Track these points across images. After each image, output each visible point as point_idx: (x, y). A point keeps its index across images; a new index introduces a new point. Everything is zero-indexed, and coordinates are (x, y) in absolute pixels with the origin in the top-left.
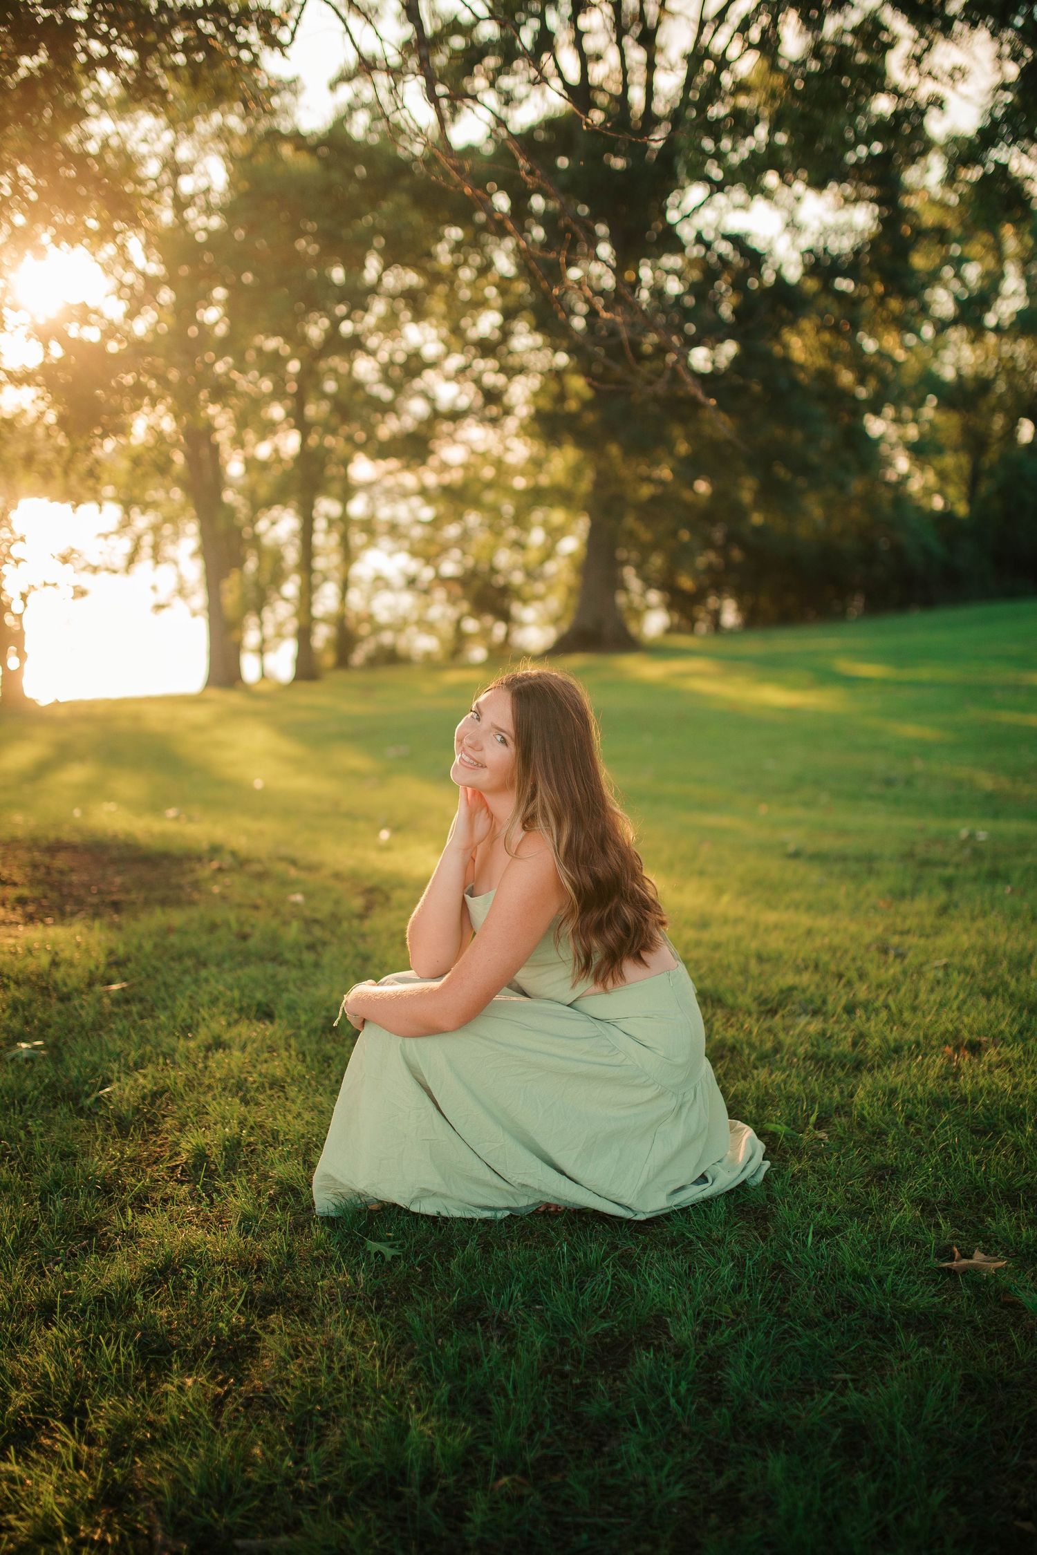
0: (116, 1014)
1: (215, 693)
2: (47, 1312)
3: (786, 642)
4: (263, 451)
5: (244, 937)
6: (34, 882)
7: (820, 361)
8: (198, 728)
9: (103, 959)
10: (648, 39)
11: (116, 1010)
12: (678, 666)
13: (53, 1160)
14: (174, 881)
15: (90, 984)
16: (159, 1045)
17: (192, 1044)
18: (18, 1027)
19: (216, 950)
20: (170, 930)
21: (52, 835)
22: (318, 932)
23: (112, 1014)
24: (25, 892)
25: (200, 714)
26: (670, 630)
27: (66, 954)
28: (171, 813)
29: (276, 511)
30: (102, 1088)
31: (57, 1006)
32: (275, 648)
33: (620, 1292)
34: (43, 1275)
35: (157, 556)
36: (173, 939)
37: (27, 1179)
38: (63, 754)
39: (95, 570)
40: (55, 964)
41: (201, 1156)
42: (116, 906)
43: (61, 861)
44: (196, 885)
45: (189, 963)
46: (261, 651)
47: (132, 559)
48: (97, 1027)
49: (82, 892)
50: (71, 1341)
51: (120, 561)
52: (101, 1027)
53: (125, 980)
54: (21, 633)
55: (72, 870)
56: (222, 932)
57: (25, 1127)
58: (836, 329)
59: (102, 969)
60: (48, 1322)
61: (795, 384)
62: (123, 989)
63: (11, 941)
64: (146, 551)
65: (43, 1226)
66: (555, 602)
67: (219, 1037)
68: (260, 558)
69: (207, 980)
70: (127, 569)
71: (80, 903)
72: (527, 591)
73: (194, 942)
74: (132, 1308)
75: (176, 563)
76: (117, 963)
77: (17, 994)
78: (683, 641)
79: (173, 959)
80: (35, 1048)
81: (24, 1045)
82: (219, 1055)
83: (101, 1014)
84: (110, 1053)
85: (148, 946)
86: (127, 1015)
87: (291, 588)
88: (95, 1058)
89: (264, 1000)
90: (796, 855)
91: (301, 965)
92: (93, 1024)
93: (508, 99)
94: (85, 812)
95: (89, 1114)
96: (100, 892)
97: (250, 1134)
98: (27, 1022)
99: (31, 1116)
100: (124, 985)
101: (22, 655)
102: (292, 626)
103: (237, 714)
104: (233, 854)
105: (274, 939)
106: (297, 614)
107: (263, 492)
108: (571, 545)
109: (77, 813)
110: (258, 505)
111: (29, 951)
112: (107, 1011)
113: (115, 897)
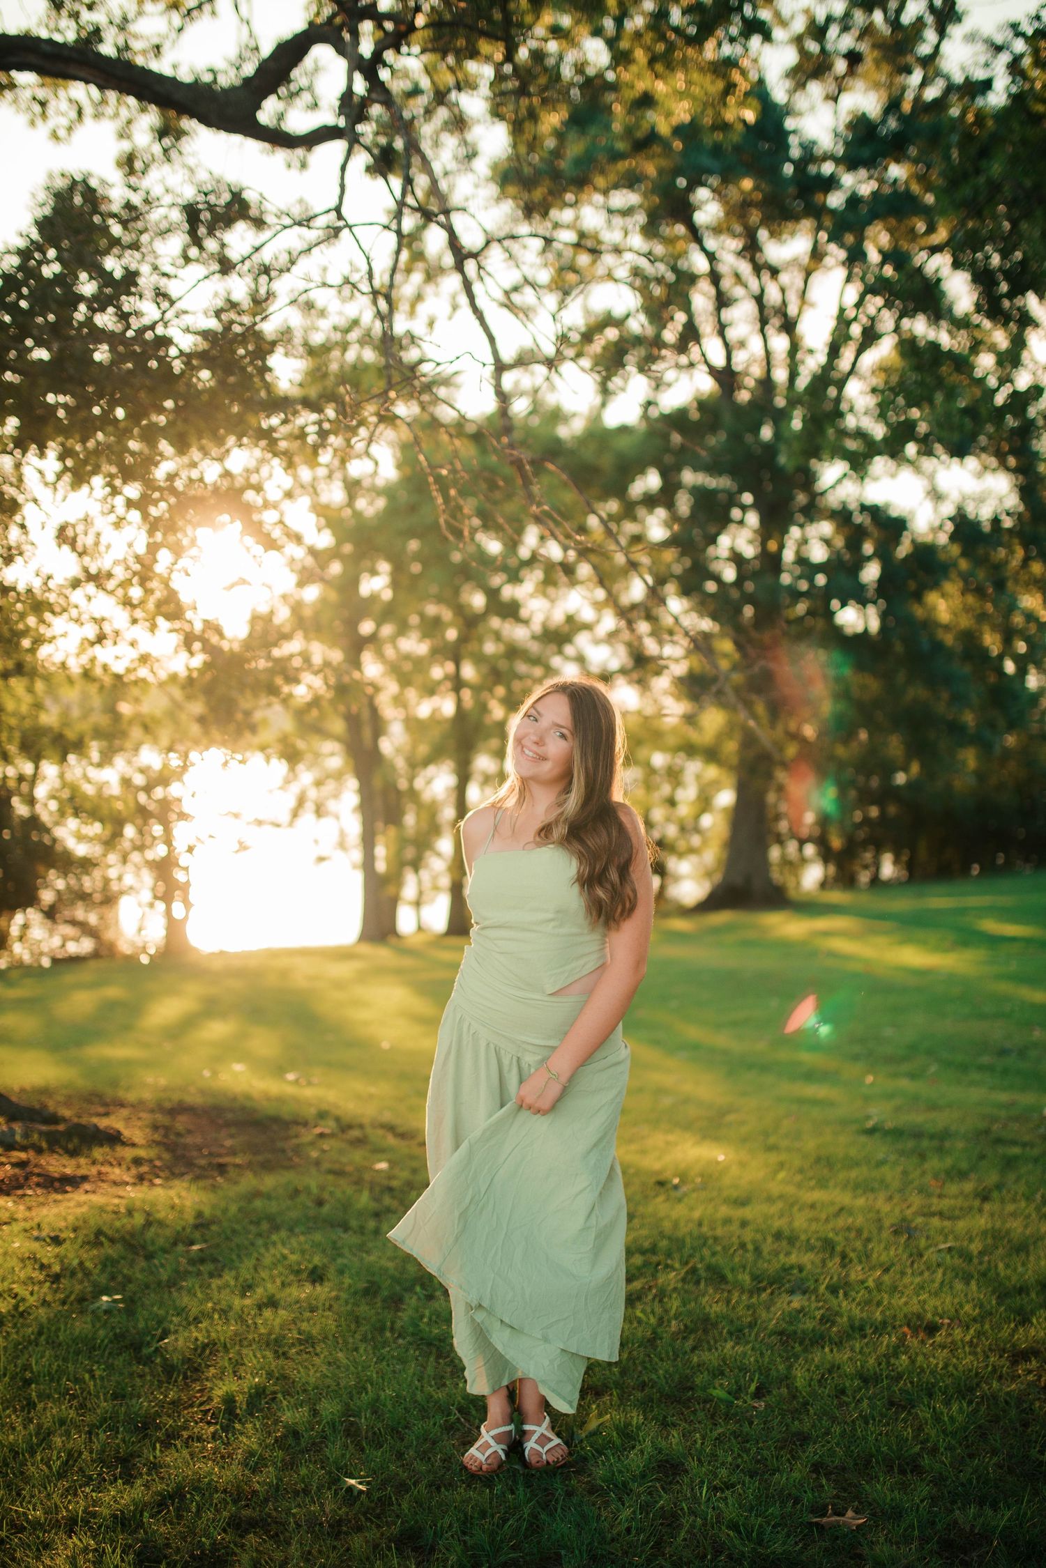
0: (190, 1273)
1: (366, 949)
2: (71, 1526)
3: (939, 900)
4: (424, 710)
5: (320, 1203)
6: (153, 1143)
7: (965, 622)
8: (339, 985)
9: (191, 1221)
10: (789, 327)
11: (190, 1269)
12: (822, 923)
13: (106, 1401)
14: (280, 1144)
15: (175, 1244)
16: (219, 1302)
17: (247, 1302)
18: (104, 1281)
19: (294, 1214)
20: (257, 1194)
21: (176, 1097)
22: (387, 1201)
23: (187, 1273)
24: (142, 1153)
25: (343, 970)
26: (823, 885)
27: (161, 1215)
28: (291, 1076)
29: (431, 770)
30: (162, 1339)
31: (142, 1263)
32: (432, 900)
33: (535, 1527)
34: (75, 1495)
35: (320, 811)
36: (258, 1203)
37: (82, 1415)
38: (211, 1009)
39: (260, 823)
40: (148, 1224)
41: (229, 1401)
42: (222, 1169)
43: (181, 1123)
44: (297, 1150)
45: (265, 1226)
46: (418, 904)
47: (295, 814)
48: (172, 1284)
49: (195, 1153)
50: (86, 1550)
51: (285, 817)
52: (174, 1285)
53: (206, 1241)
54: (188, 883)
55: (189, 1132)
56: (303, 1198)
57: (91, 1372)
58: (979, 592)
59: (189, 1230)
60: (70, 1532)
61: (938, 646)
62: (201, 1250)
63: (116, 1201)
64: (309, 806)
65: (85, 1455)
66: (711, 855)
67: (273, 1296)
68: (418, 815)
69: (274, 1244)
70: (291, 824)
71: (190, 1164)
72: (682, 845)
73: (273, 1207)
74: (141, 1525)
75: (337, 817)
76: (202, 1223)
77: (110, 1251)
78: (837, 896)
79: (251, 1222)
80: (115, 1301)
81: (105, 1298)
82: (268, 1313)
83: (177, 1271)
84: (175, 1308)
85: (233, 1209)
86: (199, 1274)
87: (445, 845)
88: (162, 1312)
89: (319, 1264)
90: (871, 1132)
91: (361, 1230)
92: (168, 1281)
93: (659, 384)
94: (215, 1073)
95: (148, 1361)
96: (211, 1154)
97: (275, 1384)
98: (113, 1278)
99: (98, 1362)
100: (204, 1246)
101: (187, 905)
102: (445, 881)
103: (378, 972)
104: (338, 1119)
105: (346, 1206)
106: (450, 869)
107: (423, 750)
108: (726, 798)
109: (207, 1073)
110: (416, 764)
111: (130, 1212)
112: (182, 1269)
113: (221, 1160)
